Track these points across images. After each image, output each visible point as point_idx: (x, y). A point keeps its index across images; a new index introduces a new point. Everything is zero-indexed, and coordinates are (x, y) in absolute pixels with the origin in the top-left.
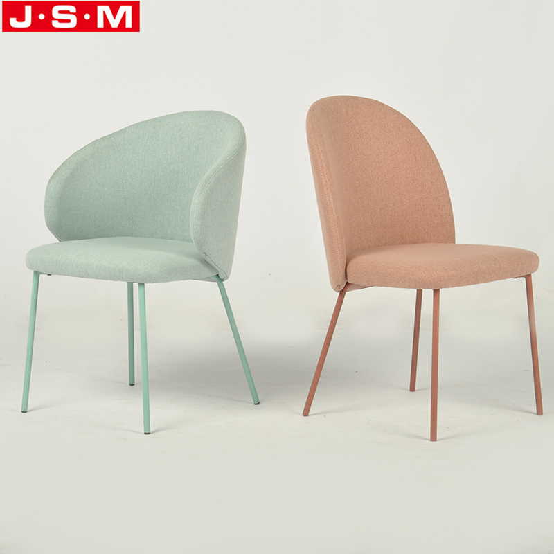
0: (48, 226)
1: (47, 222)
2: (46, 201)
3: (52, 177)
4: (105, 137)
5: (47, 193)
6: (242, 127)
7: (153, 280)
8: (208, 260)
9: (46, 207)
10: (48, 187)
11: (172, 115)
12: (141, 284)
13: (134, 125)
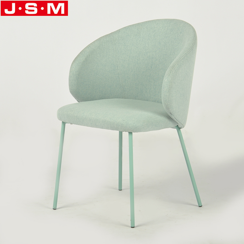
0: (71, 92)
1: (70, 89)
2: (70, 77)
3: (74, 61)
4: (107, 35)
5: (70, 72)
6: (194, 31)
7: (138, 130)
8: (172, 117)
9: (70, 80)
10: (71, 68)
11: (149, 21)
12: (130, 133)
13: (125, 27)
